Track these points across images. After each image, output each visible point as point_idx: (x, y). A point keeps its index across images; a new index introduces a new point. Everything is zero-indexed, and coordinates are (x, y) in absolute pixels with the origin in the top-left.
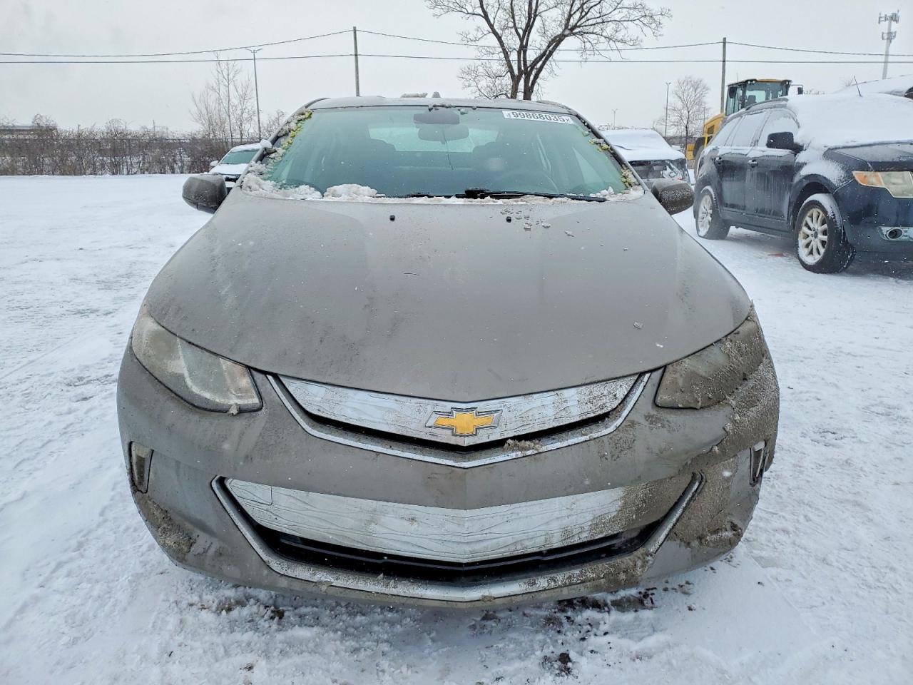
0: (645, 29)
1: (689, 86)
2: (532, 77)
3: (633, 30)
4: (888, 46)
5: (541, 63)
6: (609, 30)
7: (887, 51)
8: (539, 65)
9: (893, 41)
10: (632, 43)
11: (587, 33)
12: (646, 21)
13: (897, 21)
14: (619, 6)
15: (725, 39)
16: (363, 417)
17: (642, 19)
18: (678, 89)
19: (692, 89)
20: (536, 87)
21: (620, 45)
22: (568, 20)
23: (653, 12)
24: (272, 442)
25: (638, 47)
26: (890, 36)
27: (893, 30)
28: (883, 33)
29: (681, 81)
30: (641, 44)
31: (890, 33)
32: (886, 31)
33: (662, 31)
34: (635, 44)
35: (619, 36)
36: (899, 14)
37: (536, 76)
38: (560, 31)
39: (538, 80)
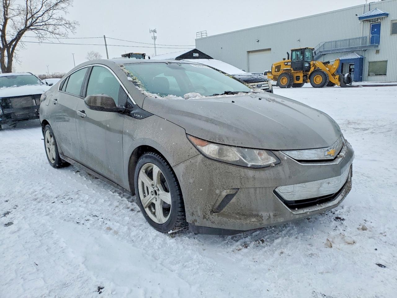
0: (68, 30)
1: (93, 55)
2: (11, 49)
3: (62, 29)
4: (155, 41)
5: (15, 42)
6: (51, 28)
7: (155, 43)
8: (14, 44)
9: (156, 40)
10: (63, 35)
11: (39, 29)
12: (67, 26)
13: (156, 32)
14: (51, 18)
15: (104, 36)
16: (310, 157)
17: (65, 25)
18: (88, 56)
19: (94, 57)
20: (14, 54)
21: (58, 36)
22: (26, 22)
23: (70, 22)
24: (294, 170)
25: (66, 37)
26: (155, 38)
27: (155, 36)
28: (152, 37)
29: (89, 52)
30: (68, 36)
31: (154, 37)
32: (153, 36)
33: (76, 31)
34: (65, 36)
35: (57, 31)
36: (156, 30)
37: (13, 49)
38: (23, 27)
39: (15, 51)
